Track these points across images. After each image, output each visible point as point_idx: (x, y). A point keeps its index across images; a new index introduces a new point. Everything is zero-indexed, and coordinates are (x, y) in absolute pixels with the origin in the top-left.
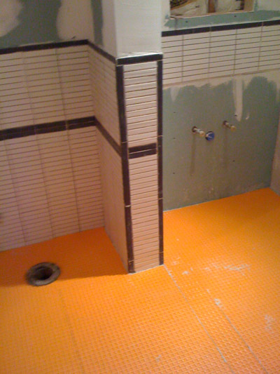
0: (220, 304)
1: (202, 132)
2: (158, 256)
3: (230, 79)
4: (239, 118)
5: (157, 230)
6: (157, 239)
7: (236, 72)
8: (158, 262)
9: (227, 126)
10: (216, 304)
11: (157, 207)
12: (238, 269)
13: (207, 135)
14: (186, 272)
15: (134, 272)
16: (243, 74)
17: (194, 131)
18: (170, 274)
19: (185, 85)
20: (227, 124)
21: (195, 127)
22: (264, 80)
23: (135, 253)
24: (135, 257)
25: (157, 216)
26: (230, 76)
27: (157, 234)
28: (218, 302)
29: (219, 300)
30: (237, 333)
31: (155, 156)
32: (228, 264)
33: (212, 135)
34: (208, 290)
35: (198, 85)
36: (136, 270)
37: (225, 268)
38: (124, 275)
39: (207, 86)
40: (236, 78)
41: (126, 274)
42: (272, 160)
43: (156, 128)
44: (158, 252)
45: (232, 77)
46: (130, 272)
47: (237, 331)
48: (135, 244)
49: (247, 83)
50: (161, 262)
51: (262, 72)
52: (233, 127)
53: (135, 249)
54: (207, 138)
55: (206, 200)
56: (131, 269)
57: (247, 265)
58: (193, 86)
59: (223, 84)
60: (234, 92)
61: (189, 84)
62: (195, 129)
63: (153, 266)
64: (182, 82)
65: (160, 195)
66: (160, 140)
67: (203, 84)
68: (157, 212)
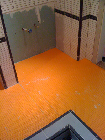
0: (40, 93)
1: (26, 30)
2: (16, 80)
3: (33, 7)
4: (40, 22)
5: (13, 71)
6: (14, 74)
7: (35, 4)
8: (16, 82)
9: (36, 26)
10: (39, 94)
11: (11, 62)
12: (46, 79)
13: (29, 30)
14: (27, 84)
15: (7, 88)
16: (39, 5)
17: (23, 30)
18: (21, 86)
19: (16, 12)
20: (36, 25)
21: (23, 28)
22: (47, 7)
23: (6, 81)
24: (6, 82)
25: (12, 65)
26: (33, 6)
27: (14, 72)
28: (39, 92)
29: (40, 92)
30: (47, 102)
31: (6, 42)
32: (43, 78)
33: (31, 30)
34: (36, 89)
35: (21, 11)
36: (8, 87)
37: (42, 80)
38: (3, 90)
39: (25, 11)
40: (36, 7)
41: (4, 89)
42: (55, 37)
43: (3, 31)
44: (15, 79)
45: (34, 7)
46: (5, 88)
47: (47, 101)
48: (5, 77)
49: (40, 8)
50: (18, 82)
51: (45, 3)
52: (38, 26)
53: (5, 79)
54: (29, 32)
55: (33, 55)
56: (6, 87)
57: (49, 77)
58: (19, 12)
59: (31, 10)
60: (36, 12)
61: (17, 11)
62: (23, 29)
63: (14, 84)
64: (14, 10)
65: (11, 57)
66: (6, 35)
67: (23, 10)
68: (12, 64)
